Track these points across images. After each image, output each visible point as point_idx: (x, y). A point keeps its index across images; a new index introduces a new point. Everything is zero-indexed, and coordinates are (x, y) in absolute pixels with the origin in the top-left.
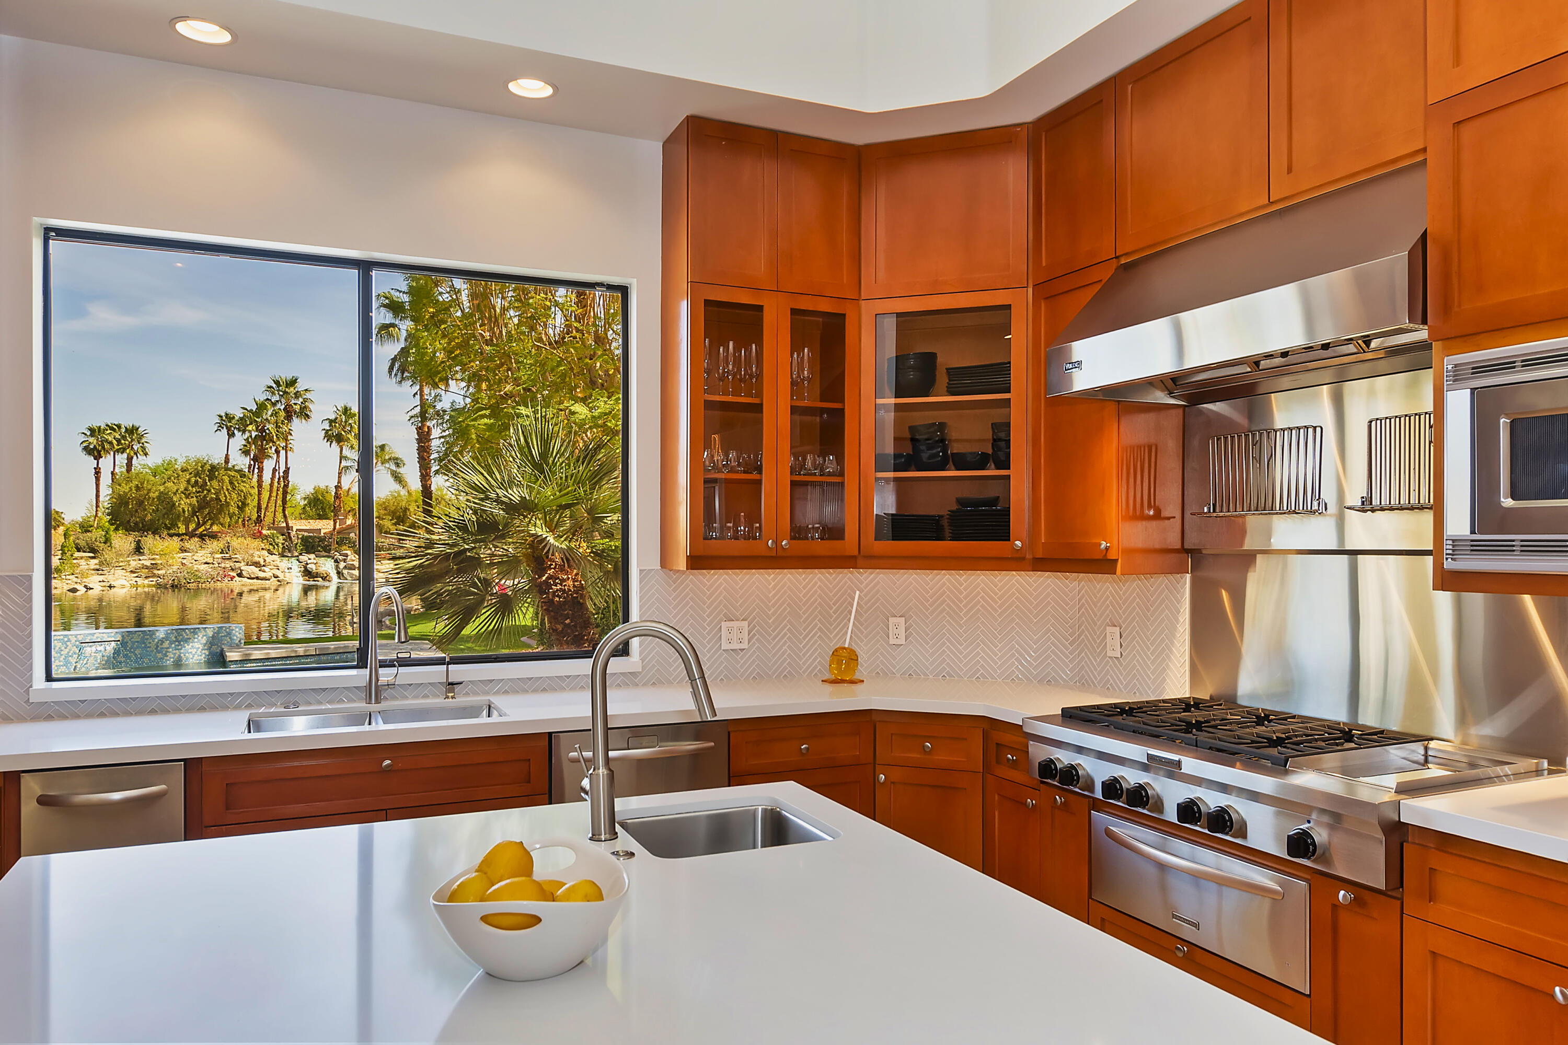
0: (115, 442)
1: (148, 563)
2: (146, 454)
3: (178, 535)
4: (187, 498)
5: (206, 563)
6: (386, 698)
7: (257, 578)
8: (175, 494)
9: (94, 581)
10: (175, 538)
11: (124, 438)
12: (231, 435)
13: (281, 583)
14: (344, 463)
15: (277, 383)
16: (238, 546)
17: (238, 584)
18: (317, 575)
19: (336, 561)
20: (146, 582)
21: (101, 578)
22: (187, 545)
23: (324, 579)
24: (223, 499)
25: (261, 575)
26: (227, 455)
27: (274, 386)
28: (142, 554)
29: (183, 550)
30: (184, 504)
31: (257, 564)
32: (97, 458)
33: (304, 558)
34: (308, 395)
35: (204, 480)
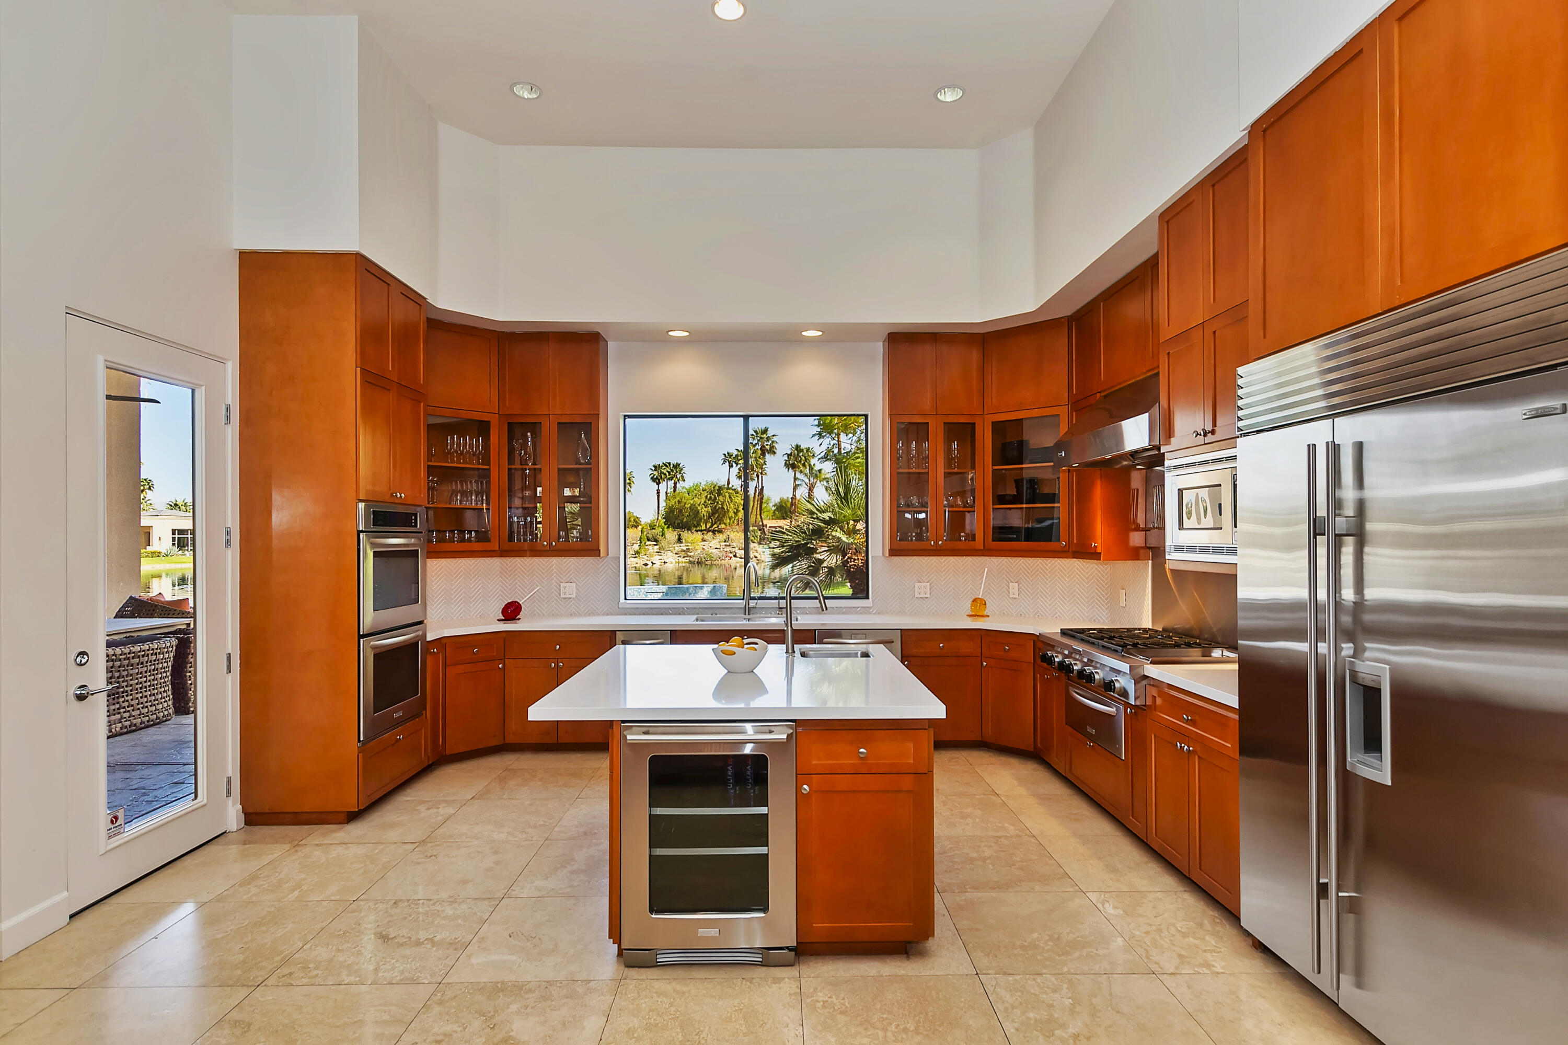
0: (667, 474)
1: (684, 548)
2: (684, 481)
3: (701, 531)
4: (705, 507)
5: (716, 548)
6: (753, 614)
8: (699, 505)
9: (656, 559)
10: (699, 533)
11: (672, 471)
12: (731, 466)
13: (759, 562)
14: (797, 483)
16: (734, 538)
17: (733, 562)
20: (684, 560)
21: (660, 557)
22: (706, 537)
24: (726, 508)
26: (729, 479)
27: (755, 434)
28: (681, 543)
29: (704, 540)
30: (704, 511)
32: (658, 484)
34: (775, 439)
35: (715, 496)
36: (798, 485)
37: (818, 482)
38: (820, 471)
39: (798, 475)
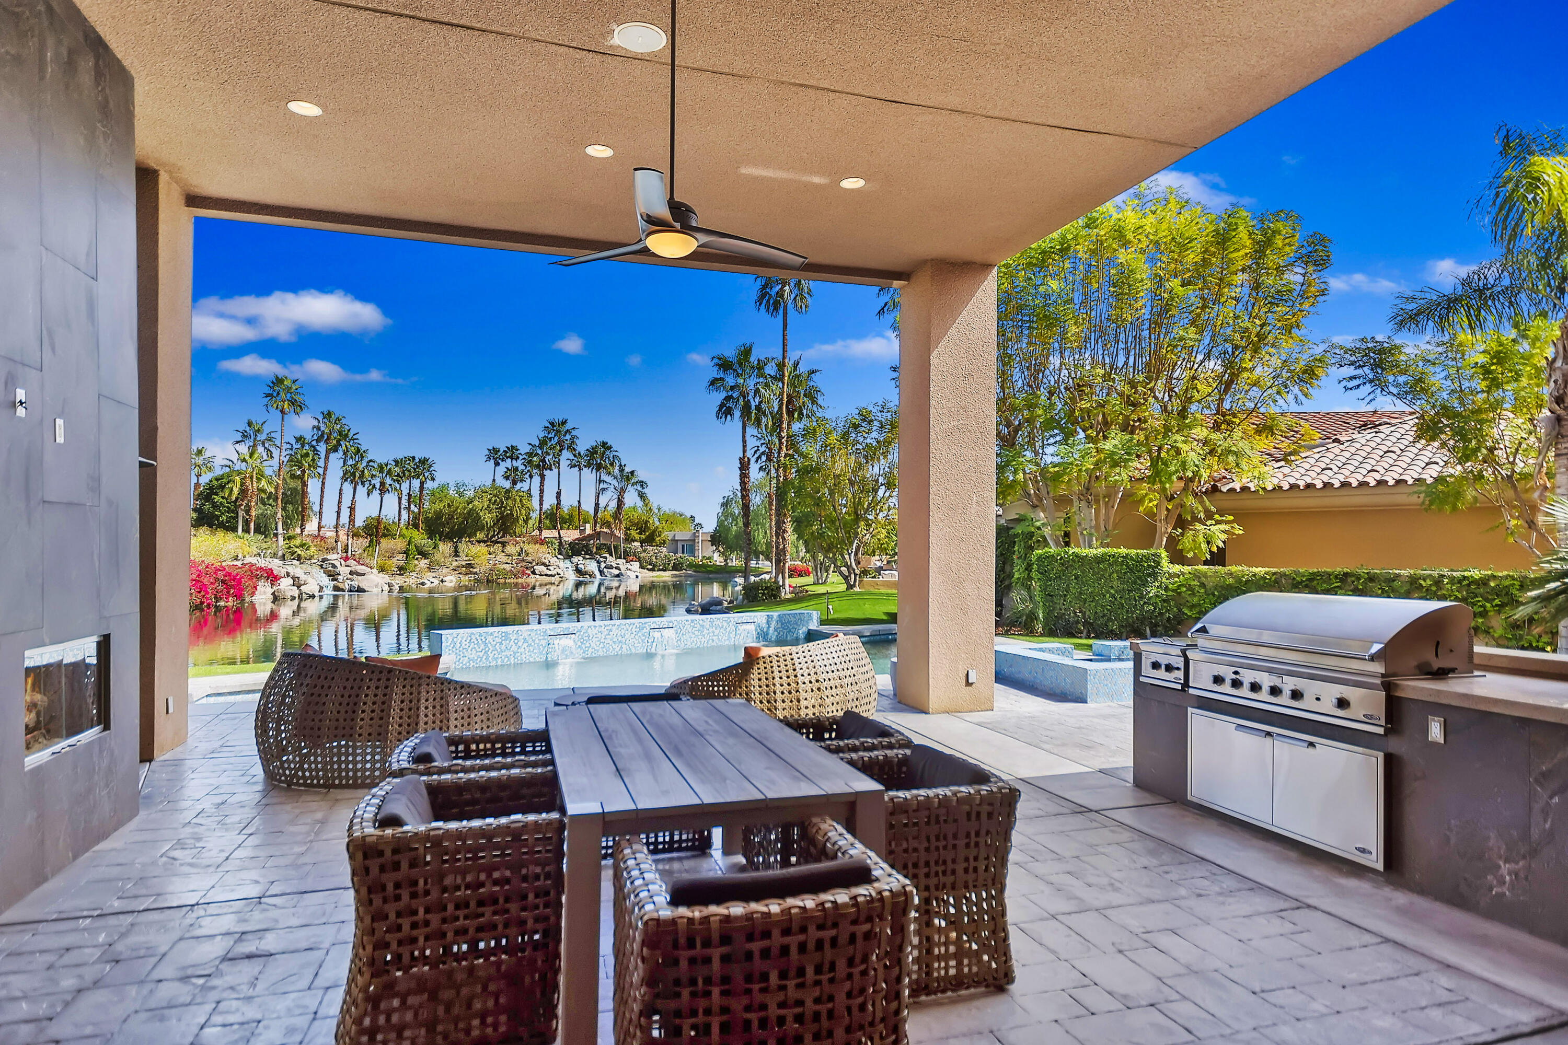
0: (412, 470)
1: (464, 563)
2: (433, 479)
3: (484, 541)
4: (489, 513)
5: (508, 563)
7: (546, 575)
8: (479, 510)
9: (429, 576)
10: (482, 544)
11: (418, 467)
12: (497, 464)
13: (562, 579)
14: (602, 486)
15: (552, 424)
16: (531, 551)
17: (532, 579)
18: (586, 573)
19: (598, 562)
20: (466, 577)
21: (434, 574)
22: (492, 550)
23: (590, 576)
24: (516, 514)
25: (549, 573)
27: (550, 426)
28: (460, 556)
29: (488, 553)
30: (488, 518)
31: (544, 564)
33: (575, 559)
34: (574, 433)
35: (501, 500)
36: (604, 489)
37: (630, 486)
38: (632, 473)
39: (605, 477)
